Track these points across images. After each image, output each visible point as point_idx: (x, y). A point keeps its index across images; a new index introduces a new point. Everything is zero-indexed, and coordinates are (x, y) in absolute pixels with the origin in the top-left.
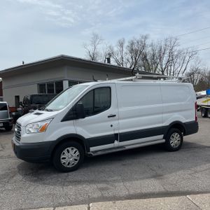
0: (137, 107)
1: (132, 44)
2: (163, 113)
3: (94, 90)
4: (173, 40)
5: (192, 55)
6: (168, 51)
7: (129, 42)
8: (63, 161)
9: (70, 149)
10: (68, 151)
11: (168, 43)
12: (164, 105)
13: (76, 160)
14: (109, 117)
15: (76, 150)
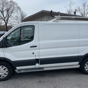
0: (56, 41)
2: (79, 46)
12: (81, 40)
13: (5, 74)
14: (31, 47)
15: (6, 68)
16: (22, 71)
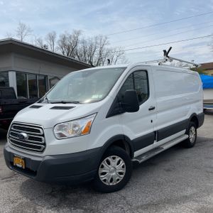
1: (64, 38)
3: (133, 73)
4: (104, 38)
5: (120, 55)
7: (60, 36)
8: (102, 177)
9: (110, 158)
10: (108, 163)
11: (99, 41)
13: (121, 173)
15: (120, 158)
16: (144, 158)
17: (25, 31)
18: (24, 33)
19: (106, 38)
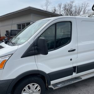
6: (83, 10)
9: (30, 85)
11: (83, 6)
14: (69, 51)
17: (49, 3)
18: (48, 4)
19: (88, 4)
